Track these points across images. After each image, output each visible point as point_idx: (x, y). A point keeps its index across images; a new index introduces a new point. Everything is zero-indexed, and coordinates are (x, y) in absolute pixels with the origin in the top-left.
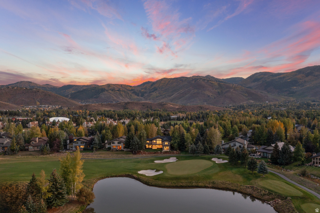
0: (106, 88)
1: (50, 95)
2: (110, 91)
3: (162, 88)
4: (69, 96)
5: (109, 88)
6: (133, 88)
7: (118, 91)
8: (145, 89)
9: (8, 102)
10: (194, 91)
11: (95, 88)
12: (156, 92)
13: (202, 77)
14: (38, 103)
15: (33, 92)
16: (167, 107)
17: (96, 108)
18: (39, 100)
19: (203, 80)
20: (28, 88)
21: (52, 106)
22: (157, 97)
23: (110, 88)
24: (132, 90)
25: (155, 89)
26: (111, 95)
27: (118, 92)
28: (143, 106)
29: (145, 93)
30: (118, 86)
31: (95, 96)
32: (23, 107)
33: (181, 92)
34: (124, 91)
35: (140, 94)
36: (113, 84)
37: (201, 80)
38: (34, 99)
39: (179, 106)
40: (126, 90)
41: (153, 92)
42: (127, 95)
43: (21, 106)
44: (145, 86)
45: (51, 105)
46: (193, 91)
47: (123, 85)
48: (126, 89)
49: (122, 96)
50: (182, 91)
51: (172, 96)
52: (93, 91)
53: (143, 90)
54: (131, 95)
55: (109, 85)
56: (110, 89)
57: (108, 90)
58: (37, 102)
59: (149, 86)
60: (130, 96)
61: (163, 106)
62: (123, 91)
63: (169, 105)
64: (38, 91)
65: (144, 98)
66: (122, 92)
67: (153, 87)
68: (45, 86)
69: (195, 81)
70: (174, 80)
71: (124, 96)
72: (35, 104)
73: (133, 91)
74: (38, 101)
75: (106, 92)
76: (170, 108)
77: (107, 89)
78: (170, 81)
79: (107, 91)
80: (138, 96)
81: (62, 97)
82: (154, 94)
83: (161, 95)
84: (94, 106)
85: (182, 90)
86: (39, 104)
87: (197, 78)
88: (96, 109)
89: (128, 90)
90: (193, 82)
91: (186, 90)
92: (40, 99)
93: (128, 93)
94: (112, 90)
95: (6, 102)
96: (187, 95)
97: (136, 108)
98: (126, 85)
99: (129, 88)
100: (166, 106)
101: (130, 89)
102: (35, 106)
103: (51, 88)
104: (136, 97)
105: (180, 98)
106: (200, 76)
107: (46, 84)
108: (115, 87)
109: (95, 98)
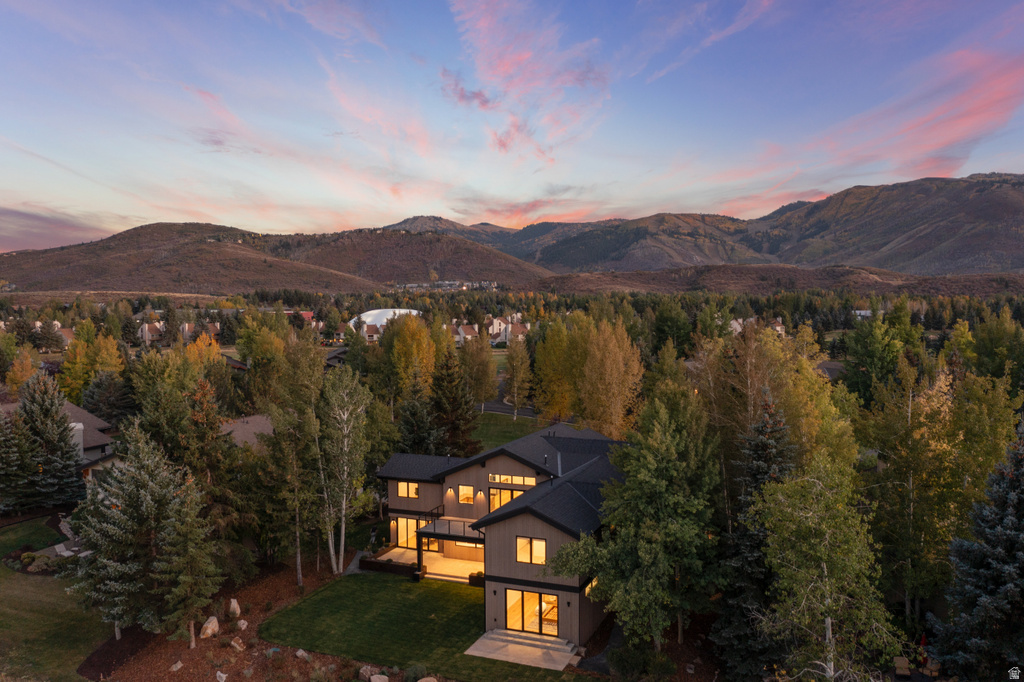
0: (652, 229)
1: (469, 251)
2: (664, 238)
3: (847, 220)
4: (538, 255)
5: (661, 228)
6: (743, 226)
7: (689, 234)
8: (784, 228)
9: (354, 273)
10: (973, 228)
11: (618, 226)
12: (822, 237)
13: (1009, 178)
14: (434, 275)
15: (423, 242)
16: (856, 283)
17: (591, 287)
18: (438, 266)
19: (1014, 185)
20: (413, 232)
21: (470, 284)
22: (826, 252)
23: (665, 226)
24: (737, 232)
25: (822, 227)
26: (665, 248)
27: (689, 238)
28: (763, 279)
29: (785, 239)
30: (691, 221)
31: (614, 254)
32: (392, 286)
33: (921, 231)
34: (711, 237)
35: (766, 246)
36: (675, 216)
37: (1005, 185)
38: (425, 262)
39: (907, 279)
40: (717, 233)
41: (812, 235)
42: (720, 248)
43: (386, 285)
44: (783, 218)
45: (469, 281)
46: (968, 227)
47: (708, 215)
48: (718, 228)
49: (701, 250)
50: (925, 229)
51: (884, 249)
52: (609, 237)
53: (776, 232)
54: (733, 249)
55: (660, 219)
56: (663, 231)
57: (657, 234)
58: (432, 271)
59: (799, 217)
60: (730, 253)
61: (842, 279)
62: (705, 236)
63: (864, 274)
64: (439, 240)
65: (780, 257)
66: (701, 241)
67: (812, 220)
68: (476, 229)
69: (981, 191)
70: (895, 192)
71: (707, 252)
72: (427, 278)
73: (741, 236)
74: (435, 269)
75: (648, 241)
76: (869, 285)
77: (654, 231)
78: (875, 198)
79: (652, 235)
80: (758, 249)
81: (504, 254)
82: (816, 243)
83: (842, 248)
84: (587, 281)
85: (923, 224)
86: (437, 276)
87: (988, 180)
88: (591, 291)
89: (725, 232)
90: (972, 195)
91: (941, 224)
92: (441, 263)
93: (724, 243)
94: (671, 234)
95: (349, 272)
96: (944, 244)
97: (732, 287)
98: (717, 216)
99: (728, 224)
100: (853, 277)
101: (733, 228)
102: (425, 285)
103: (494, 234)
104: (750, 253)
105: (916, 256)
106: (1000, 175)
107: (482, 224)
108: (681, 223)
109: (613, 259)
